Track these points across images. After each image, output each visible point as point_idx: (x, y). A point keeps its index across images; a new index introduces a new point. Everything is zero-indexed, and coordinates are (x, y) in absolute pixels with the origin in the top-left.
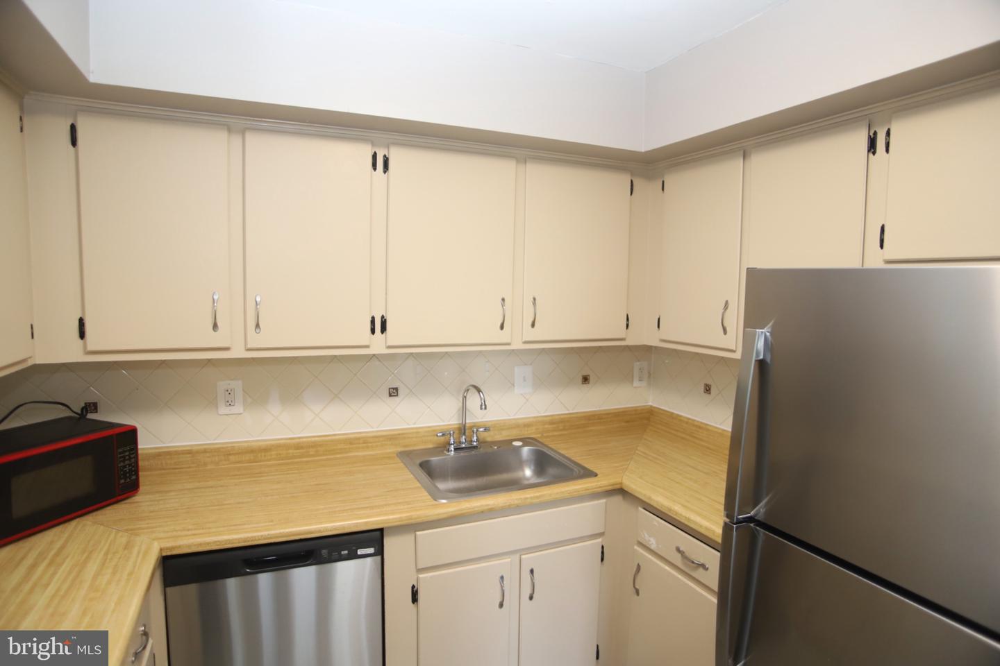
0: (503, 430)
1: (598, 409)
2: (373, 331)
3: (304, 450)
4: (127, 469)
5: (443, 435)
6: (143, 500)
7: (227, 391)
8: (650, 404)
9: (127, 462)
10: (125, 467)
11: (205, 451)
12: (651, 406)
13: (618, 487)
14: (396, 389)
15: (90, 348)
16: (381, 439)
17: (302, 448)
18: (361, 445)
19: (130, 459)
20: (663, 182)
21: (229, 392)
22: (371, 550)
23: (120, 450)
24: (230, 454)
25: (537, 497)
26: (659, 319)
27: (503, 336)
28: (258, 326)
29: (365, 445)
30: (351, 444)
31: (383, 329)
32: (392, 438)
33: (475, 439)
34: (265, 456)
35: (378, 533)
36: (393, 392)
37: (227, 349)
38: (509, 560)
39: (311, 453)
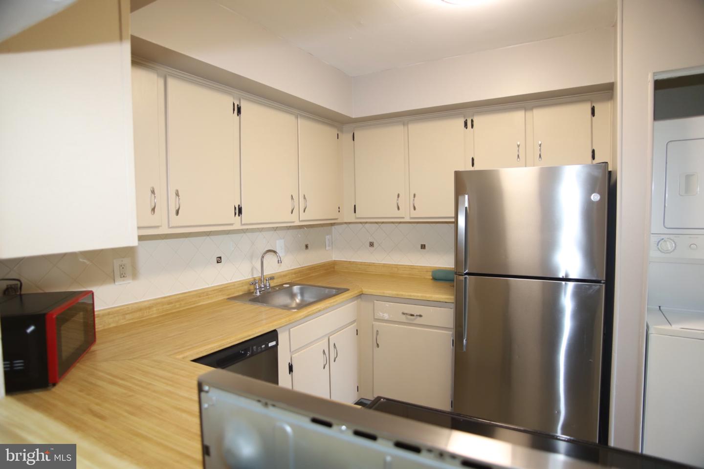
1: (312, 264)
2: (235, 215)
3: (173, 305)
5: (252, 284)
7: (121, 266)
8: (334, 259)
11: (109, 314)
12: (335, 260)
13: (361, 293)
14: (220, 258)
16: (215, 291)
17: (171, 303)
18: (204, 297)
20: (354, 133)
21: (123, 266)
24: (126, 314)
26: (355, 206)
27: (292, 218)
30: (200, 297)
31: (240, 213)
32: (221, 289)
33: (268, 285)
34: (149, 312)
36: (219, 260)
38: (325, 340)
39: (178, 306)
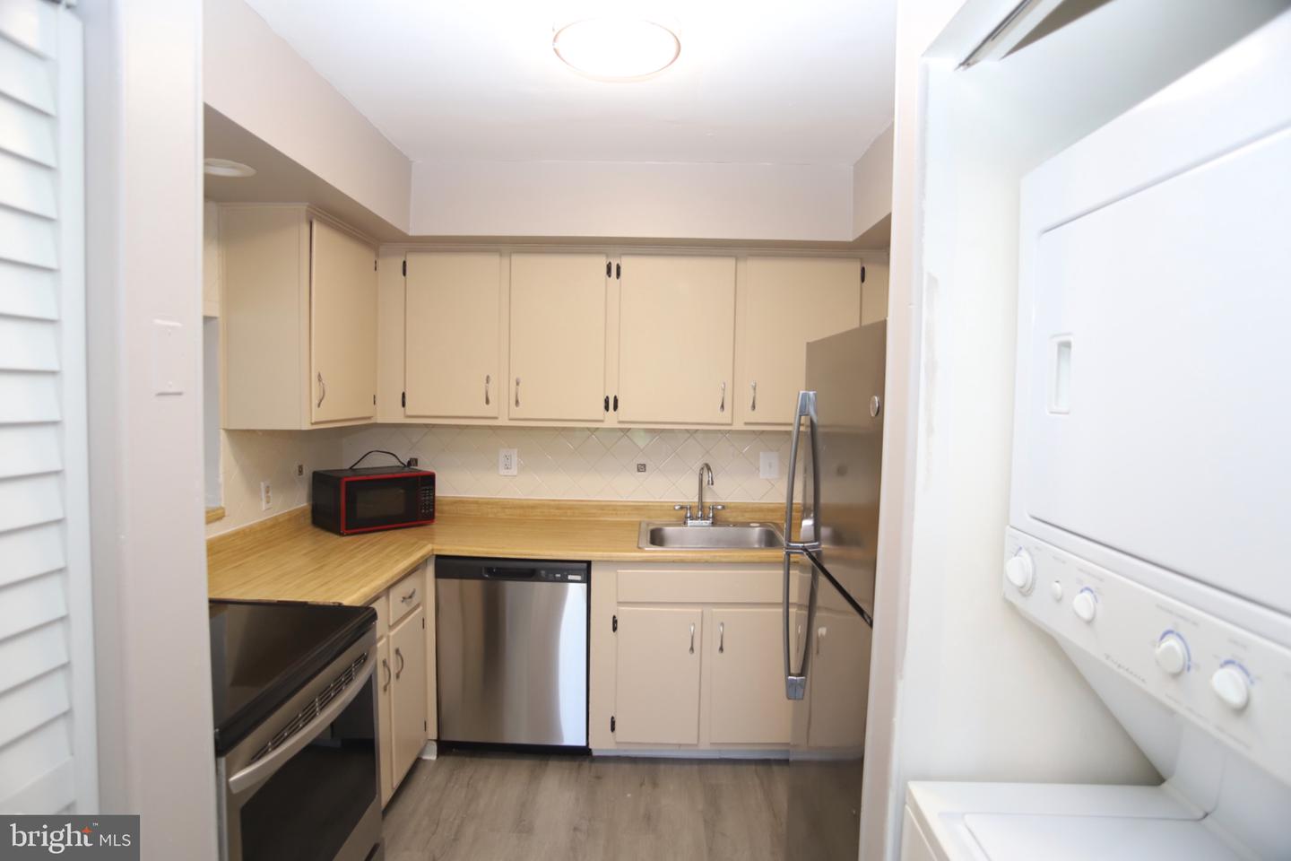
0: (746, 512)
2: (607, 408)
3: (563, 511)
4: (427, 503)
5: (682, 508)
6: (435, 526)
7: (507, 456)
9: (427, 498)
10: (425, 500)
11: (487, 503)
14: (644, 465)
15: (409, 413)
16: (629, 508)
17: (561, 508)
19: (429, 496)
22: (578, 578)
23: (424, 488)
24: (505, 508)
25: (726, 557)
27: (724, 417)
28: (517, 402)
29: (614, 512)
30: (602, 509)
31: (616, 407)
32: (639, 508)
33: (711, 515)
34: (531, 512)
35: (585, 565)
36: (642, 468)
37: (496, 418)
38: (700, 610)
39: (568, 514)
